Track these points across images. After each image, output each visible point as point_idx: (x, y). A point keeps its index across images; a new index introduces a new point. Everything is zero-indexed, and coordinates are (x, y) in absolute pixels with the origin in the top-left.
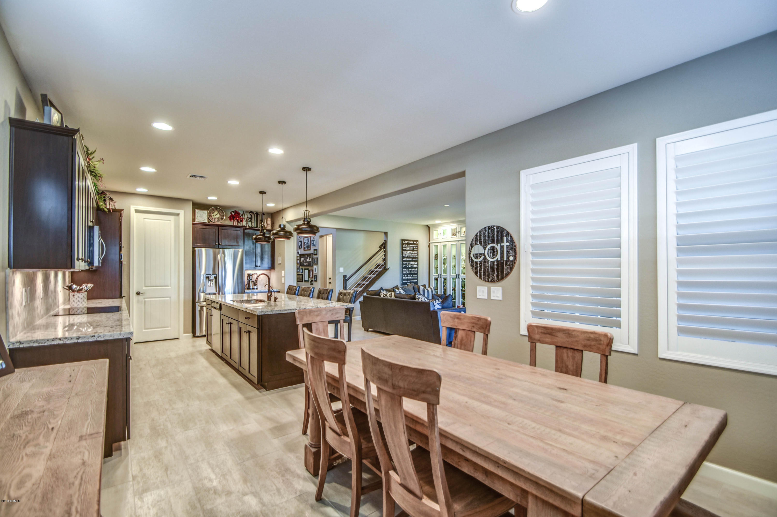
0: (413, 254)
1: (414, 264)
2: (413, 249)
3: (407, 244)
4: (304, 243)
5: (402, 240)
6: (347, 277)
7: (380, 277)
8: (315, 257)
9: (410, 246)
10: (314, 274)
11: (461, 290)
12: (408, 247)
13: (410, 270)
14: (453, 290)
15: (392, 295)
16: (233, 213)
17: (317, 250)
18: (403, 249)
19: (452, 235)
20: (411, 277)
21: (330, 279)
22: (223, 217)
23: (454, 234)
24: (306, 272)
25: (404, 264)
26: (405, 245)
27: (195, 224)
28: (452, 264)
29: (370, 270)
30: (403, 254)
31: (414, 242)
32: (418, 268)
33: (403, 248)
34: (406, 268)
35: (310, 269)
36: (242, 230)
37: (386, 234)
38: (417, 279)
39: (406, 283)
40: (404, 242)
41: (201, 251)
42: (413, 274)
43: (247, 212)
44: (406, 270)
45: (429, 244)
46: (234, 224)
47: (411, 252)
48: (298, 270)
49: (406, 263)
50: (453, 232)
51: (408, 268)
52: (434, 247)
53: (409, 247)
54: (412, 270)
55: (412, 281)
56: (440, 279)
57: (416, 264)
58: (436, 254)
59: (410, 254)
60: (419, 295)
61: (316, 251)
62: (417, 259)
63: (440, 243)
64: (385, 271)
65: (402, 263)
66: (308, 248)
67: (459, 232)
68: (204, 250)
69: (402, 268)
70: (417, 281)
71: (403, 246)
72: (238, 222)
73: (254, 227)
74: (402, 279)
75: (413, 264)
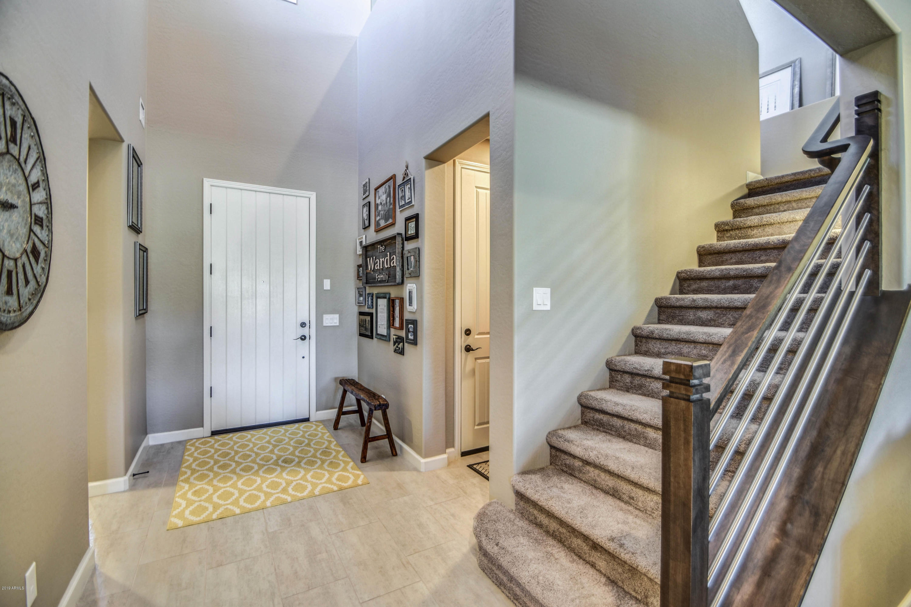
4: (377, 206)
8: (410, 246)
10: (407, 316)
17: (416, 217)
21: (468, 332)
24: (382, 304)
35: (393, 296)
48: (361, 299)
61: (412, 225)
66: (386, 220)
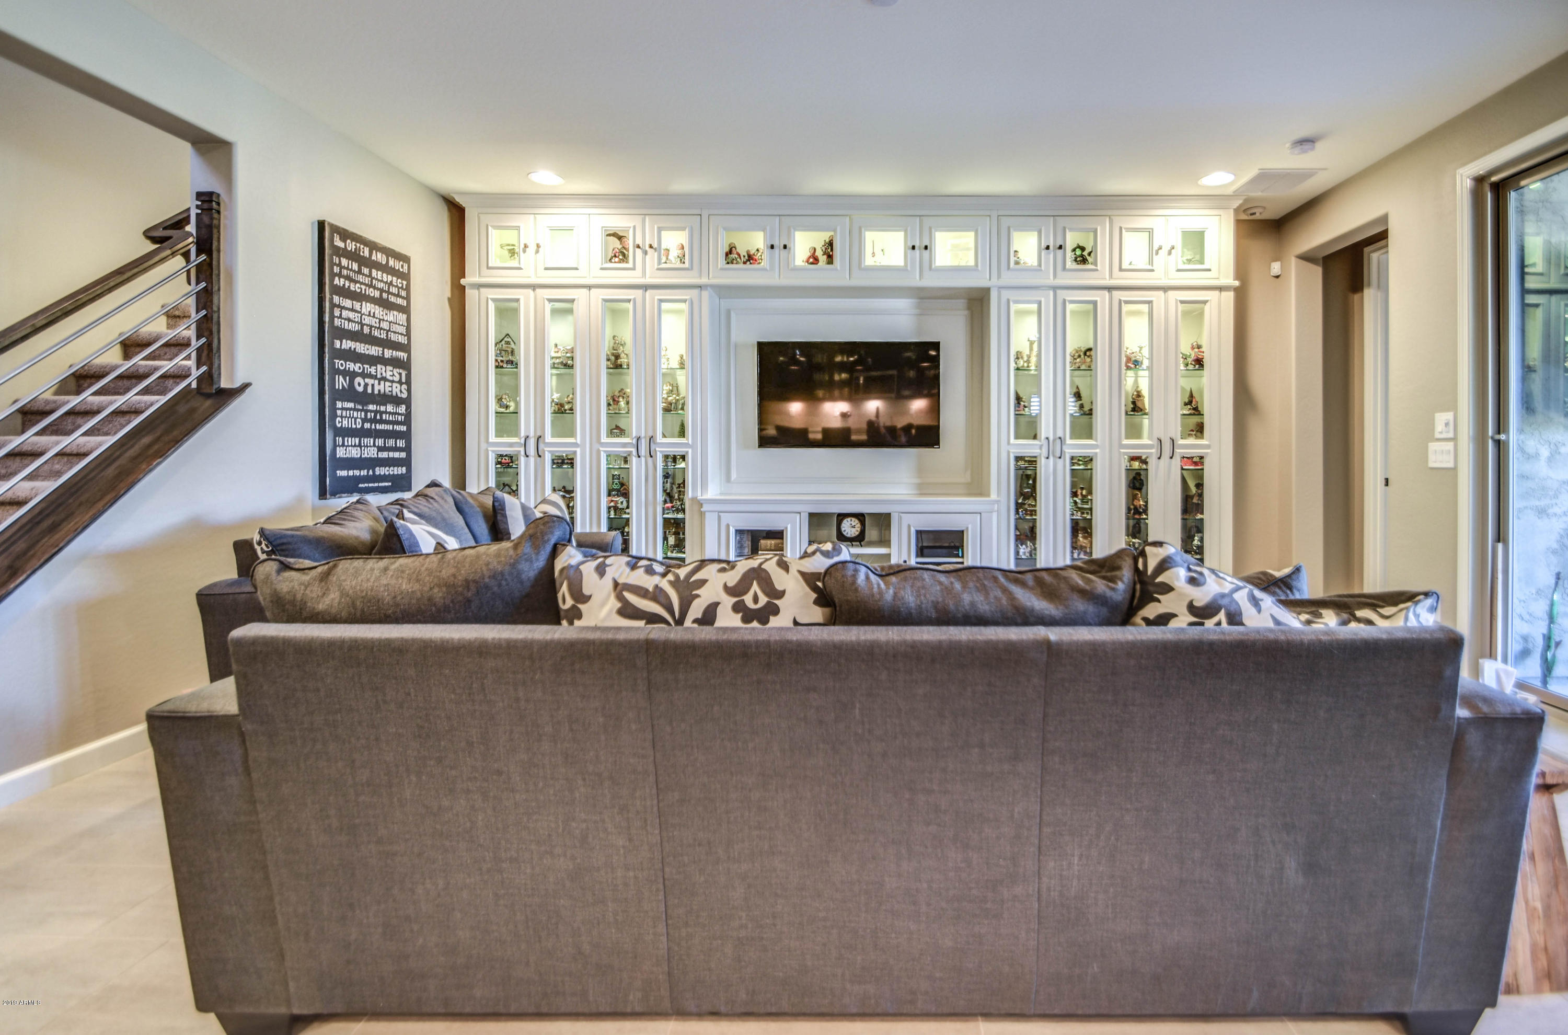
0: (385, 326)
1: (390, 381)
2: (384, 296)
3: (354, 256)
5: (321, 228)
7: (177, 442)
9: (370, 276)
12: (360, 278)
13: (371, 407)
18: (336, 281)
20: (380, 449)
23: (622, 255)
25: (336, 373)
26: (344, 262)
30: (337, 312)
31: (390, 263)
32: (407, 402)
33: (333, 275)
34: (350, 394)
37: (212, 150)
38: (407, 462)
39: (349, 486)
40: (337, 240)
42: (384, 435)
44: (351, 405)
45: (461, 288)
47: (378, 311)
49: (351, 366)
51: (364, 399)
52: (492, 306)
53: (367, 280)
54: (383, 408)
55: (383, 470)
56: (532, 460)
57: (400, 382)
59: (374, 322)
62: (402, 355)
63: (529, 292)
64: (214, 401)
65: (332, 364)
67: (649, 247)
69: (328, 397)
70: (403, 470)
71: (329, 264)
74: (325, 462)
75: (384, 379)
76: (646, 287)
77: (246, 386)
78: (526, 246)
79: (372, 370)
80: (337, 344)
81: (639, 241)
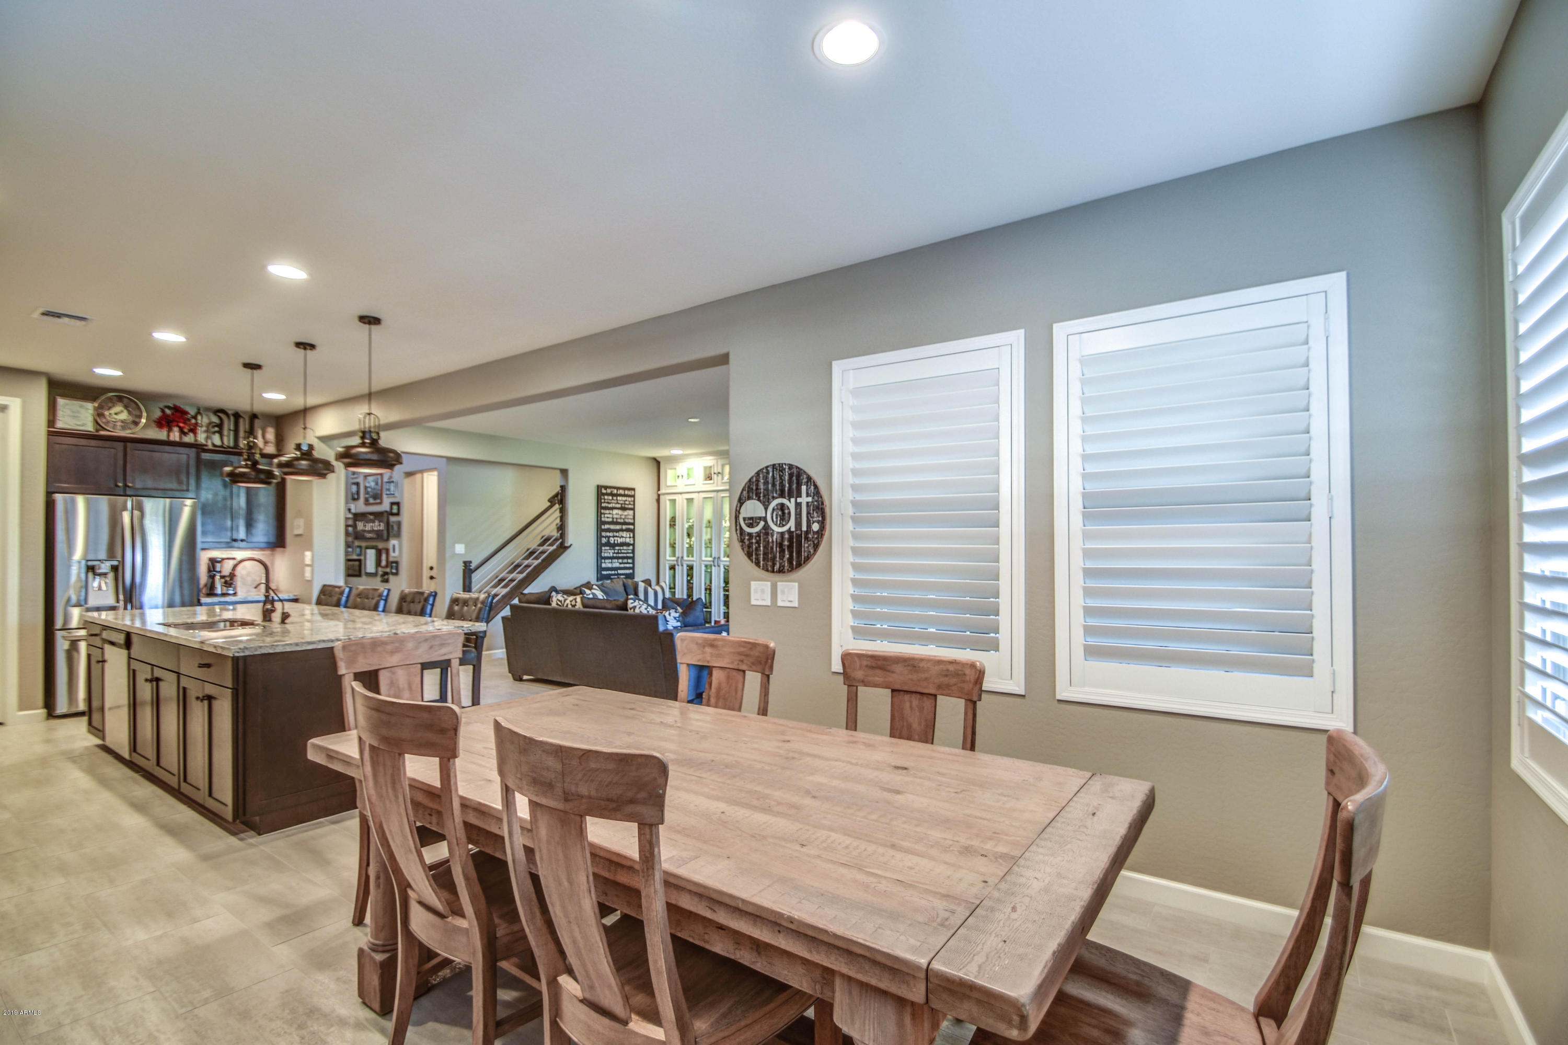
0: (623, 517)
1: (626, 537)
2: (623, 505)
3: (612, 494)
4: (366, 488)
5: (599, 488)
6: (473, 566)
7: (550, 564)
8: (393, 519)
9: (617, 500)
10: (391, 559)
11: (722, 590)
12: (613, 501)
13: (617, 548)
14: (706, 589)
15: (576, 602)
16: (168, 412)
17: (398, 504)
18: (603, 505)
19: (706, 480)
20: (620, 563)
21: (431, 568)
22: (137, 420)
23: (709, 478)
24: (371, 554)
25: (604, 537)
26: (606, 497)
27: (54, 434)
28: (706, 537)
29: (528, 550)
30: (603, 516)
31: (626, 492)
32: (633, 545)
33: (601, 503)
34: (608, 544)
35: (380, 547)
36: (192, 452)
37: (564, 472)
38: (633, 568)
39: (608, 577)
40: (604, 491)
41: (74, 502)
42: (623, 558)
43: (208, 409)
44: (608, 548)
45: (659, 495)
46: (172, 438)
47: (620, 512)
48: (349, 549)
49: (608, 534)
50: (708, 472)
51: (613, 546)
52: (668, 502)
53: (615, 502)
54: (621, 548)
55: (620, 572)
56: (680, 567)
57: (630, 537)
58: (673, 517)
59: (618, 516)
60: (635, 601)
61: (395, 507)
62: (632, 527)
63: (679, 495)
64: (562, 550)
65: (600, 535)
66: (375, 499)
67: (719, 473)
68: (80, 501)
69: (600, 546)
70: (631, 571)
71: (601, 499)
72: (182, 432)
73: (229, 447)
74: (599, 569)
75: (623, 537)
76: (718, 491)
77: (571, 545)
78: (678, 476)
79: (617, 534)
80: (603, 527)
81: (716, 471)
